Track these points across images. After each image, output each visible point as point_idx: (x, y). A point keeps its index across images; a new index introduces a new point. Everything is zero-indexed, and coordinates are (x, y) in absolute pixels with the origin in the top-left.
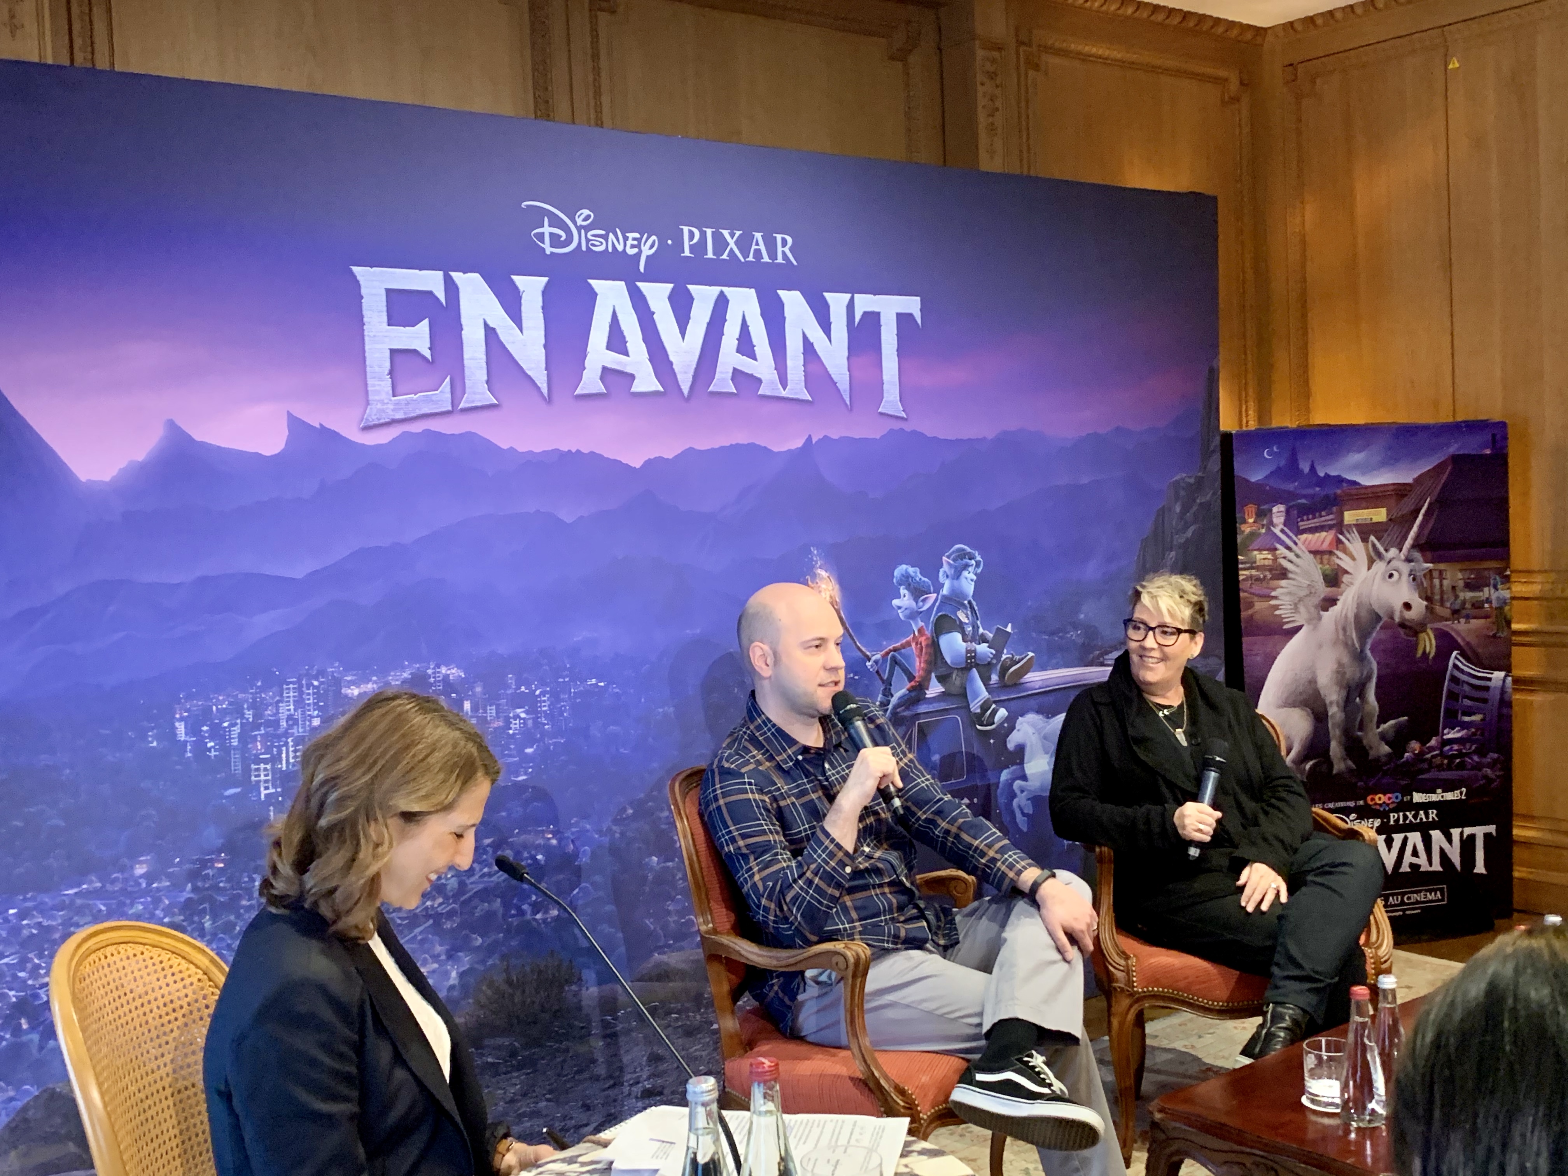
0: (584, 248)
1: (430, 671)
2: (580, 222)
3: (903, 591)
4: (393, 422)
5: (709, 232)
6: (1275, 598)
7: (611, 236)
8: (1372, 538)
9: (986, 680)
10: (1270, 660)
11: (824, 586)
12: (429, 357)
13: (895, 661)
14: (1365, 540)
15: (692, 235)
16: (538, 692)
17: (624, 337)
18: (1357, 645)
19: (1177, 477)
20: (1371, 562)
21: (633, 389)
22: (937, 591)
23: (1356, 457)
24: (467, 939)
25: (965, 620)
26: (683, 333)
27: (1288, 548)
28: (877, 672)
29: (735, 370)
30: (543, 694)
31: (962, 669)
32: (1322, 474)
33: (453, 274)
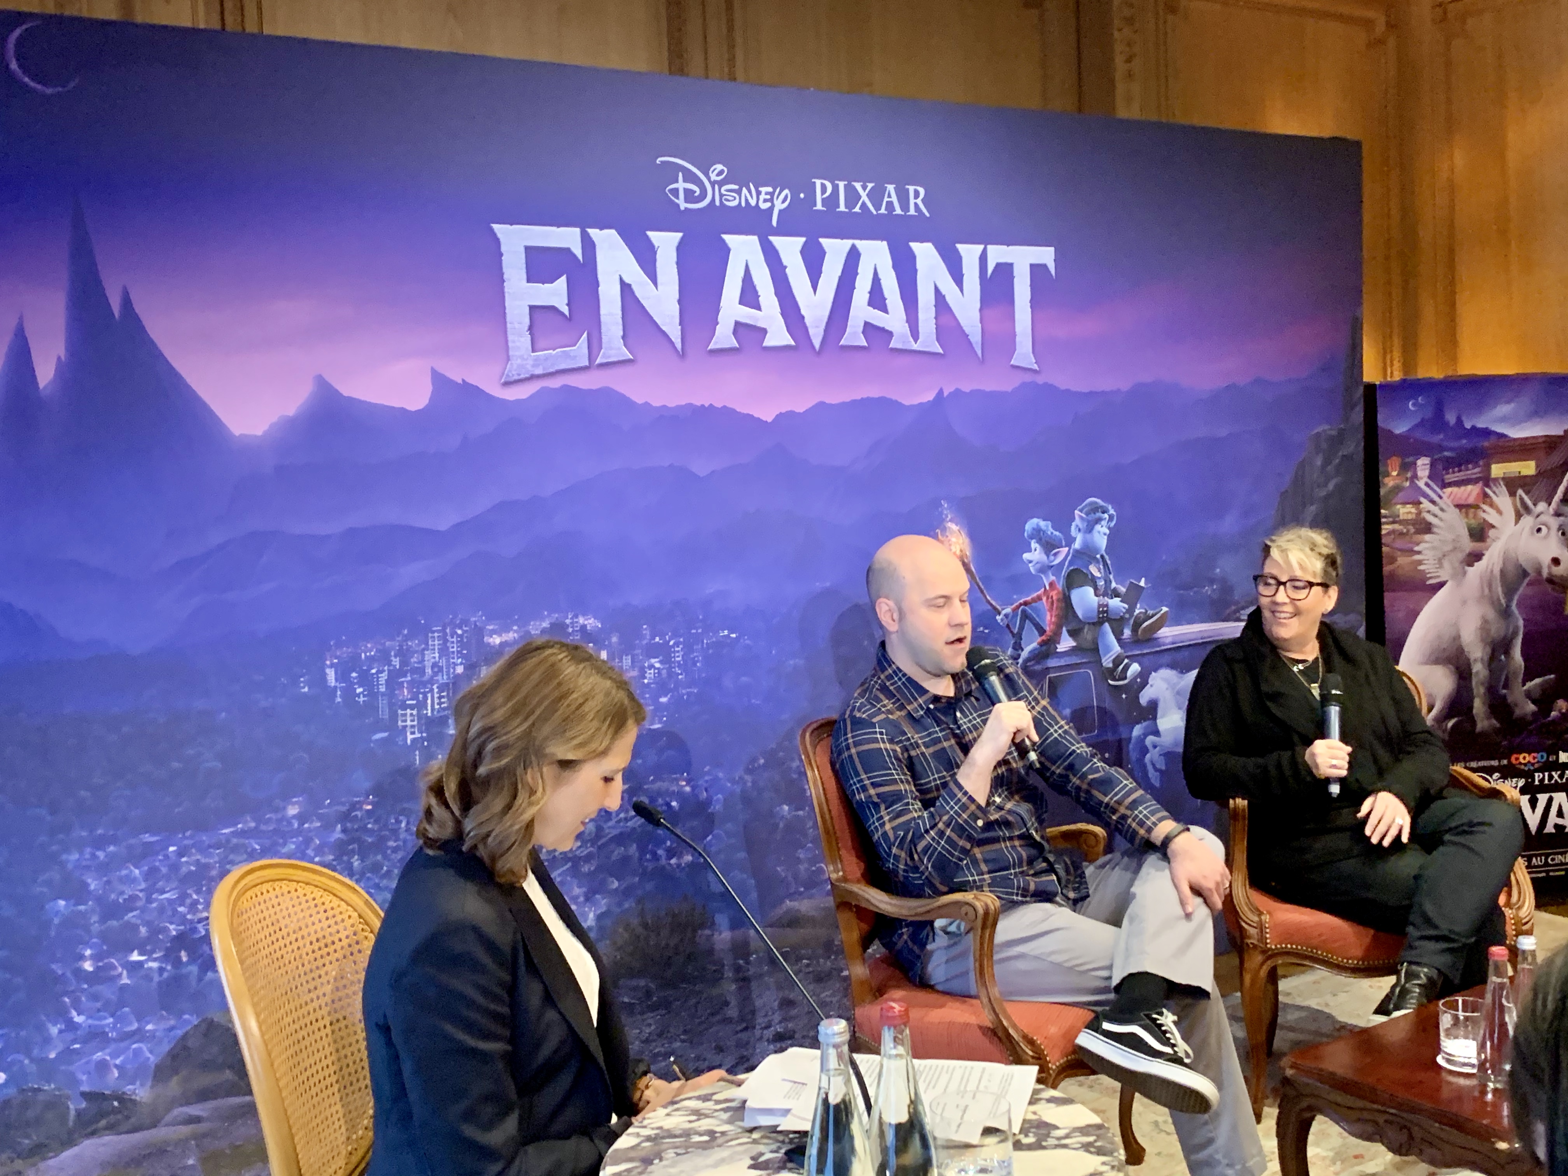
0: (717, 203)
1: (568, 621)
2: (713, 177)
3: (1034, 544)
4: (533, 378)
5: (842, 185)
6: (1419, 553)
7: (744, 190)
8: (1520, 492)
9: (1118, 635)
10: (1413, 615)
11: (954, 540)
12: (567, 313)
13: (1025, 616)
14: (1512, 494)
15: (824, 188)
16: (671, 643)
17: (756, 292)
18: (1503, 601)
19: (1319, 429)
20: (1518, 516)
21: (765, 344)
22: (1069, 545)
23: (1504, 409)
24: (603, 883)
25: (1097, 574)
26: (815, 287)
27: (1433, 502)
28: (1008, 626)
29: (867, 324)
30: (677, 644)
31: (1094, 624)
32: (1468, 425)
33: (590, 231)
